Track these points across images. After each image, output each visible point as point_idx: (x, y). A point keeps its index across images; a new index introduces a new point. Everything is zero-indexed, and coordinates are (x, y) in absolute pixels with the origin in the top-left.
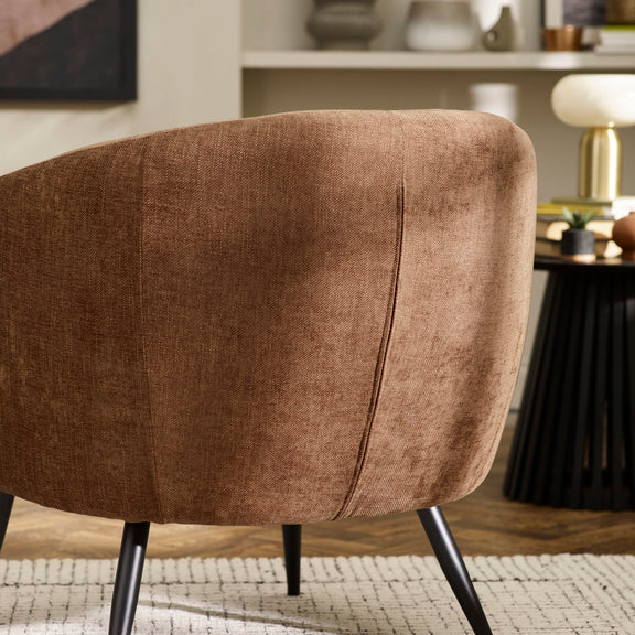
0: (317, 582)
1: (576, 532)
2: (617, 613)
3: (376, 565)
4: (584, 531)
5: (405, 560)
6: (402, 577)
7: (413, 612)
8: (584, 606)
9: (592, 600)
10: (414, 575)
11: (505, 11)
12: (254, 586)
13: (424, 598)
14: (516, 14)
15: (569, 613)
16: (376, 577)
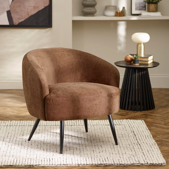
0: (81, 125)
1: (129, 114)
2: (130, 131)
3: (92, 122)
4: (130, 114)
5: (97, 121)
6: (96, 124)
7: (96, 131)
8: (125, 130)
9: (127, 129)
10: (98, 124)
11: (124, 8)
12: (70, 126)
13: (99, 128)
14: (126, 9)
15: (122, 131)
16: (91, 124)
